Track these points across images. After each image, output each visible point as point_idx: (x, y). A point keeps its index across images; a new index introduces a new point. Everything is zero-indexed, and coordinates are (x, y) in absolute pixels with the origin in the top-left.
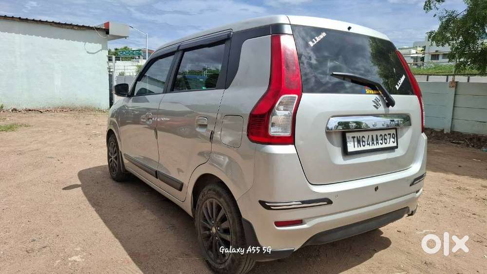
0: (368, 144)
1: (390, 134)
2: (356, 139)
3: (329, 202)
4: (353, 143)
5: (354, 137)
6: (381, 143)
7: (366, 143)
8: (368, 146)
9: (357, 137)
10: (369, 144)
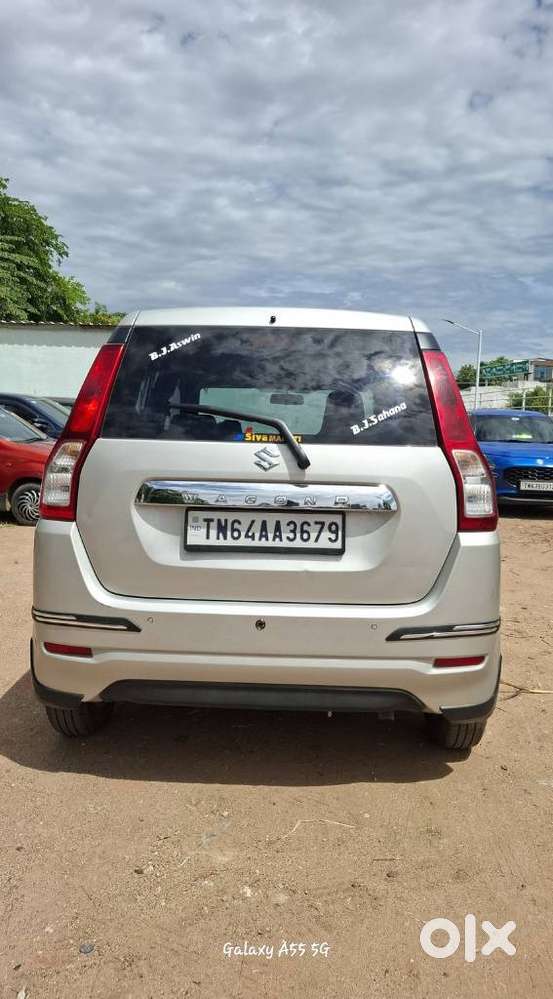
0: (247, 536)
1: (323, 524)
2: (214, 525)
3: (133, 628)
4: (204, 531)
5: (208, 521)
6: (288, 538)
7: (243, 534)
8: (250, 539)
9: (219, 521)
10: (253, 537)
